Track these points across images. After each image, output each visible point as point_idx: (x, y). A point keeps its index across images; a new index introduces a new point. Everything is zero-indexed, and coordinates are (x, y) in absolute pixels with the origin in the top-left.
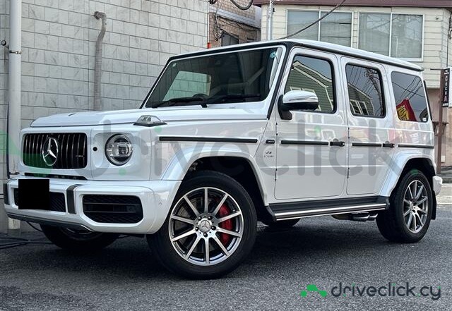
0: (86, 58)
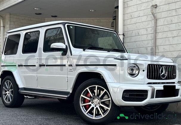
0: (151, 28)
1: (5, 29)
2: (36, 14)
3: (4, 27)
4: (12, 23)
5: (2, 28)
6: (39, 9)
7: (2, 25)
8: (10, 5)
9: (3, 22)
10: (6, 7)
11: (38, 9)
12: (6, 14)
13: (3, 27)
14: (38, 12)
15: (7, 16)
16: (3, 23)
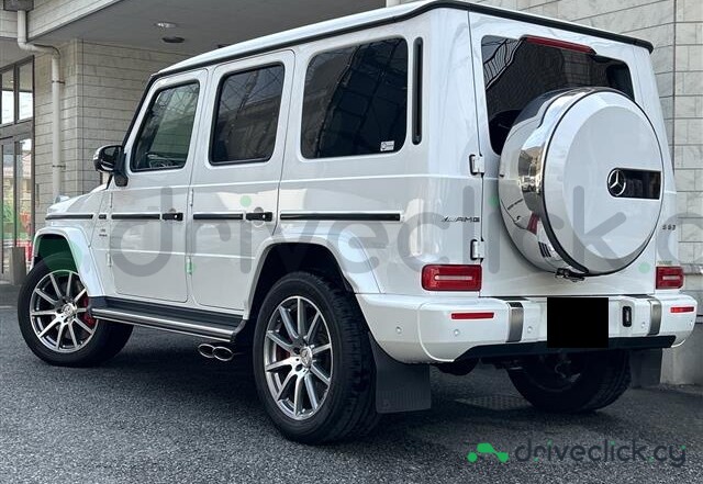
1: (67, 91)
2: (166, 40)
3: (62, 82)
4: (88, 70)
5: (55, 86)
6: (173, 26)
7: (55, 77)
8: (76, 16)
9: (59, 64)
10: (65, 20)
11: (168, 25)
12: (68, 41)
13: (59, 82)
14: (171, 37)
15: (73, 49)
16: (59, 68)
